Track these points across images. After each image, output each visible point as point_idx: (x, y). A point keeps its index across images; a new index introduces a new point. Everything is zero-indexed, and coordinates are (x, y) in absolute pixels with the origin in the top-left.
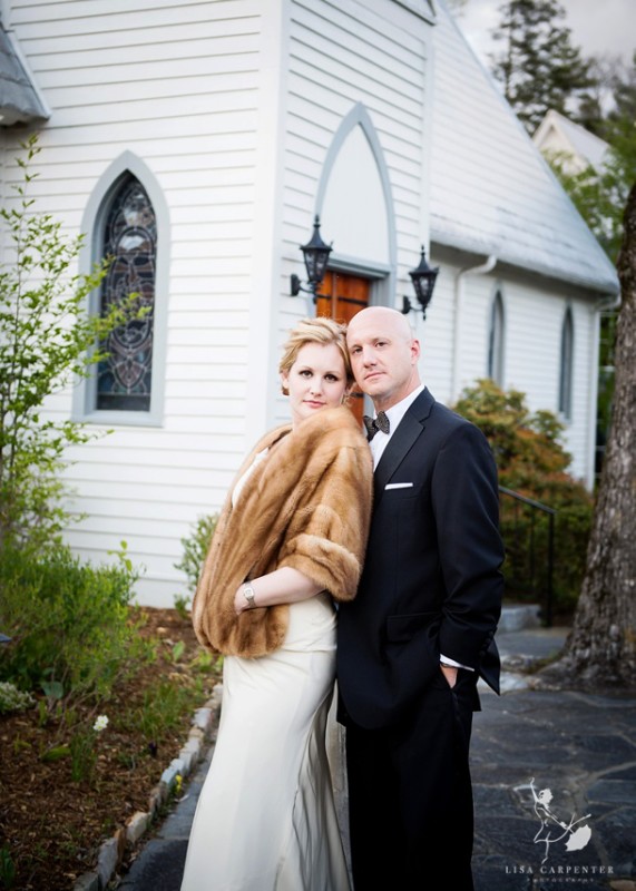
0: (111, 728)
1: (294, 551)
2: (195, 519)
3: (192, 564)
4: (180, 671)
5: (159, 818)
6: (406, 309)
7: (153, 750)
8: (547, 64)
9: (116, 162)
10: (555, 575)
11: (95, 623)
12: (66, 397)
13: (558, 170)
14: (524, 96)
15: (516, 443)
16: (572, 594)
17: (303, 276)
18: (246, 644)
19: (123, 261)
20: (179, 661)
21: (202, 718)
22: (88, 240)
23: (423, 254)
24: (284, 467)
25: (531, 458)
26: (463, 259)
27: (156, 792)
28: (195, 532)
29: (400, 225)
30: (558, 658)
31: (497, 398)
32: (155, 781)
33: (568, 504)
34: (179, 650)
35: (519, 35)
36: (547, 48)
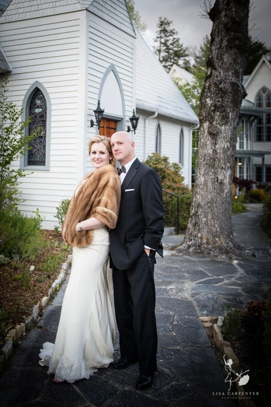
0: (35, 269)
1: (95, 212)
3: (60, 216)
4: (57, 250)
5: (52, 298)
6: (129, 130)
7: (49, 277)
8: (173, 50)
9: (33, 84)
10: (179, 217)
13: (177, 84)
14: (165, 60)
15: (166, 174)
16: (185, 223)
17: (95, 120)
18: (79, 242)
19: (35, 116)
20: (56, 247)
21: (65, 266)
22: (24, 111)
23: (134, 112)
24: (91, 184)
25: (171, 179)
26: (147, 113)
27: (50, 291)
28: (61, 205)
29: (126, 103)
30: (181, 245)
31: (159, 159)
32: (50, 287)
33: (183, 194)
34: (56, 244)
35: (163, 41)
36: (172, 44)
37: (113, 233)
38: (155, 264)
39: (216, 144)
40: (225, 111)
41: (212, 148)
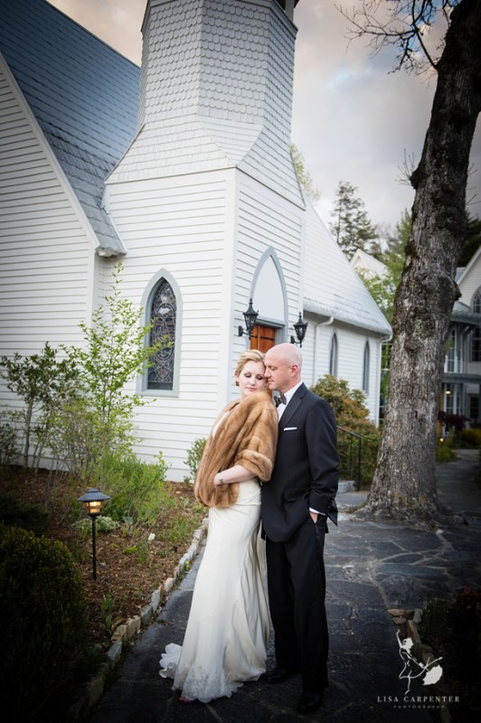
0: (156, 538)
1: (241, 458)
2: (194, 441)
3: (192, 462)
4: (187, 512)
5: (179, 580)
6: (293, 341)
7: (175, 549)
8: (357, 228)
9: (157, 273)
10: (361, 467)
11: (148, 490)
12: (133, 384)
13: (362, 277)
14: (345, 243)
15: (344, 405)
16: (369, 475)
17: (244, 327)
18: (219, 501)
19: (160, 319)
20: (187, 507)
21: (198, 534)
22: (144, 311)
23: (300, 316)
24: (237, 418)
25: (350, 412)
26: (319, 318)
27: (177, 569)
28: (194, 447)
29: (290, 303)
30: (363, 506)
31: (335, 384)
32: (177, 564)
33: (367, 434)
34: (187, 502)
35: (343, 215)
36: (356, 220)
37: (267, 488)
38: (326, 534)
39: (415, 364)
40: (429, 318)
41: (409, 370)
